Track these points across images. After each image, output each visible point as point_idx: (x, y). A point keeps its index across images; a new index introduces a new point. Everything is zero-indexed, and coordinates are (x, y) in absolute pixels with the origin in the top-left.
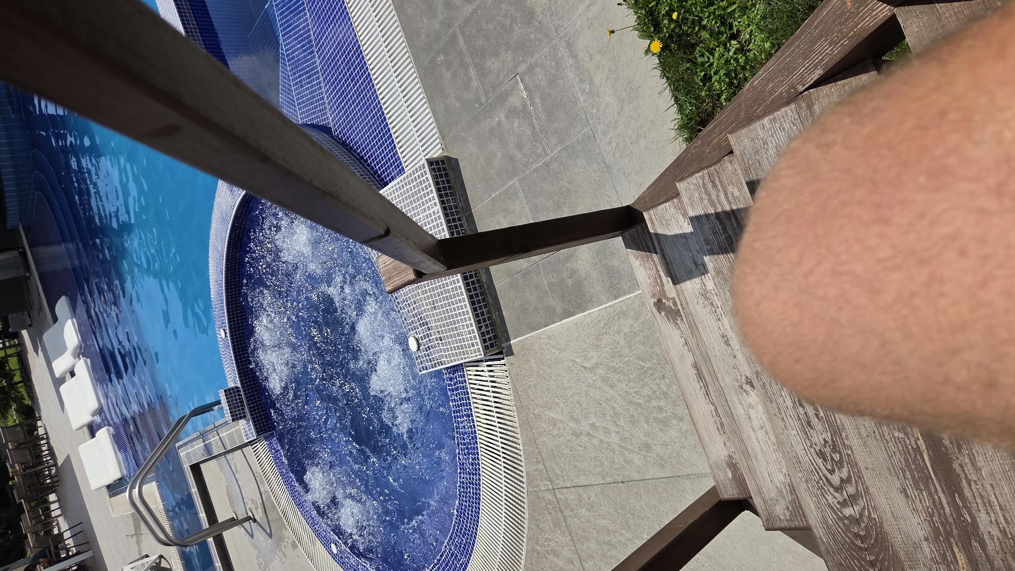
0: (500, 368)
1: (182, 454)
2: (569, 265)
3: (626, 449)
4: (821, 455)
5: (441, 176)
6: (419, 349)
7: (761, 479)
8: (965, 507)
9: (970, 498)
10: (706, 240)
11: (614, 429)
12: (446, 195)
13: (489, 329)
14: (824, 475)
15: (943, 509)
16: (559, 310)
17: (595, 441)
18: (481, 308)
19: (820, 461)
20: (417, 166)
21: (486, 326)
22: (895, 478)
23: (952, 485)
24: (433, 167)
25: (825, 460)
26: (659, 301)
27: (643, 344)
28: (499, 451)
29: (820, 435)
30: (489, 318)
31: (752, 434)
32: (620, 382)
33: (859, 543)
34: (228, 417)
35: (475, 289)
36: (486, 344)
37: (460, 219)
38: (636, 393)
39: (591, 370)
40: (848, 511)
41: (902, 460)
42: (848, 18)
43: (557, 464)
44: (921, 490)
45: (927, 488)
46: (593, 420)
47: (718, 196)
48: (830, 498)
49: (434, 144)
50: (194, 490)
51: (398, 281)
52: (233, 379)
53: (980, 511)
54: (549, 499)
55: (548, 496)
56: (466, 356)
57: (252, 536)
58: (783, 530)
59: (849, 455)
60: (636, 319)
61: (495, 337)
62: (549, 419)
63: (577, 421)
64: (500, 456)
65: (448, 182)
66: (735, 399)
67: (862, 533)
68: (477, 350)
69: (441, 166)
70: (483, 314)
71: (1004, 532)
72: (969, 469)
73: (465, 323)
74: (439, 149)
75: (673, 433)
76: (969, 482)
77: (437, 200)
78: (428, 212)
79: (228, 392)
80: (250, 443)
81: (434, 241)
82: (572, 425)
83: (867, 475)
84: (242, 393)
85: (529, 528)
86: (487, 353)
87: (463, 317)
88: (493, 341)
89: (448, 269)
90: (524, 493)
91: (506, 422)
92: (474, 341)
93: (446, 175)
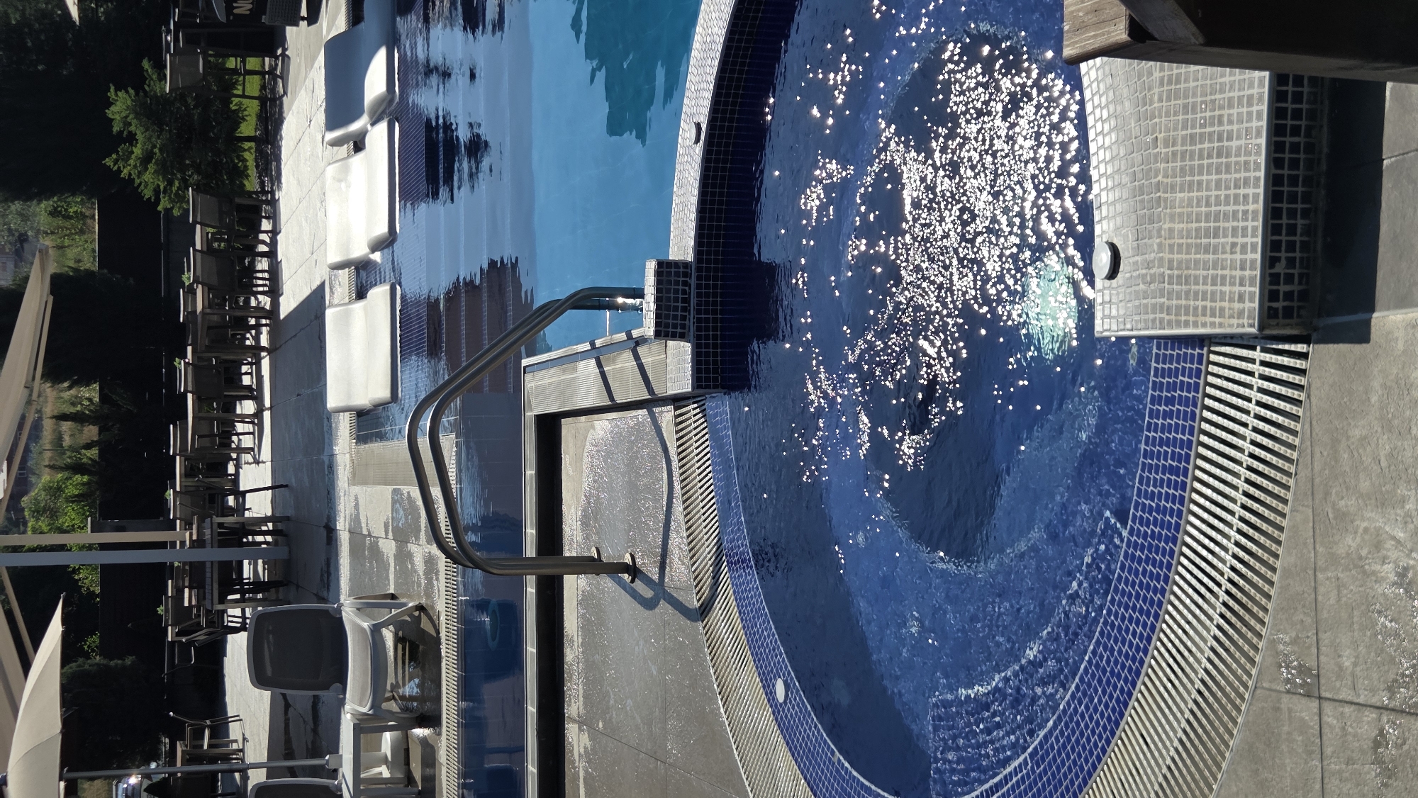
28: (1222, 574)
30: (1305, 246)
34: (648, 328)
36: (1275, 305)
43: (1350, 644)
52: (682, 242)
54: (1302, 719)
55: (1306, 713)
61: (1303, 295)
62: (1366, 530)
68: (1246, 312)
70: (1292, 230)
73: (1240, 240)
79: (665, 269)
80: (677, 398)
84: (693, 281)
85: (1232, 770)
86: (1269, 327)
87: (1241, 224)
88: (1295, 304)
89: (1210, 42)
90: (1246, 687)
91: (1261, 509)
92: (1248, 289)
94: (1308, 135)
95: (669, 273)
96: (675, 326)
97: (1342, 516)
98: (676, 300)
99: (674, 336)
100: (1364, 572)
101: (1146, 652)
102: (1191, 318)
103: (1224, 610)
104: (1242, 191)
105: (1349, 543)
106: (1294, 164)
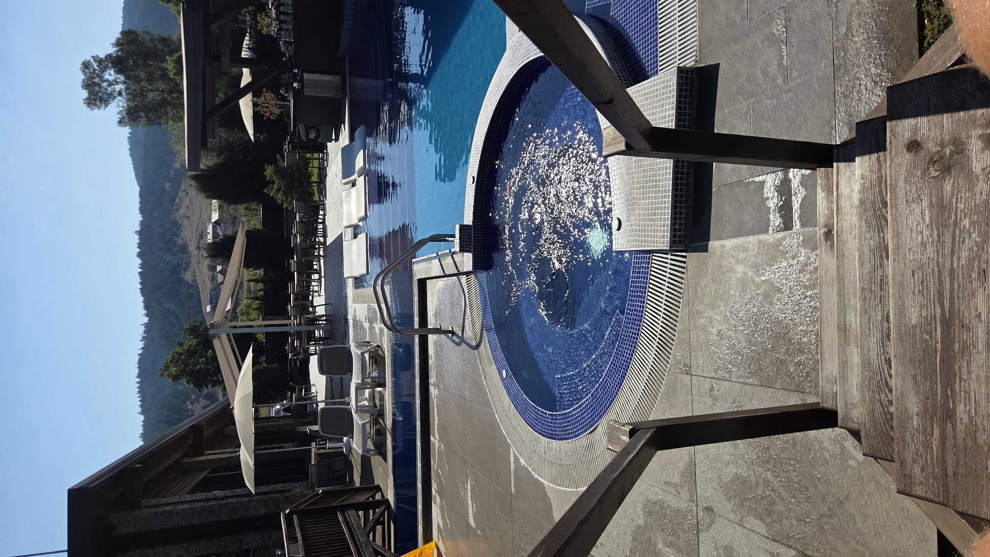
0: (681, 264)
1: (415, 268)
5: (686, 85)
6: (619, 228)
7: (849, 386)
8: (952, 396)
9: (958, 391)
12: (685, 102)
13: (682, 228)
14: (885, 378)
15: (937, 395)
16: (748, 226)
17: (739, 345)
18: (681, 207)
19: (886, 367)
20: (669, 72)
21: (681, 224)
22: (912, 367)
23: (949, 378)
24: (682, 75)
26: (829, 231)
28: (657, 332)
30: (686, 219)
34: (457, 248)
36: (675, 239)
41: (922, 355)
43: (702, 356)
44: (927, 379)
45: (931, 379)
48: (883, 396)
49: (691, 55)
51: (613, 149)
52: (468, 218)
53: (961, 402)
54: (685, 382)
55: (686, 380)
56: (655, 245)
61: (685, 236)
62: (707, 317)
64: (656, 336)
65: (691, 92)
68: (664, 242)
69: (689, 76)
70: (681, 213)
71: (971, 419)
72: (964, 370)
73: (663, 217)
74: (693, 61)
76: (961, 379)
77: (674, 105)
78: (664, 114)
79: (463, 228)
80: (467, 272)
81: (648, 126)
82: (725, 326)
84: (472, 232)
85: (660, 400)
86: (673, 247)
87: (663, 211)
88: (682, 239)
89: (653, 150)
90: (666, 371)
91: (671, 310)
92: (666, 234)
93: (691, 85)
94: (686, 180)
95: (464, 229)
96: (466, 248)
97: (699, 312)
98: (467, 238)
99: (466, 251)
100: (706, 331)
101: (631, 359)
102: (646, 244)
103: (658, 345)
104: (664, 200)
105: (701, 321)
106: (682, 190)
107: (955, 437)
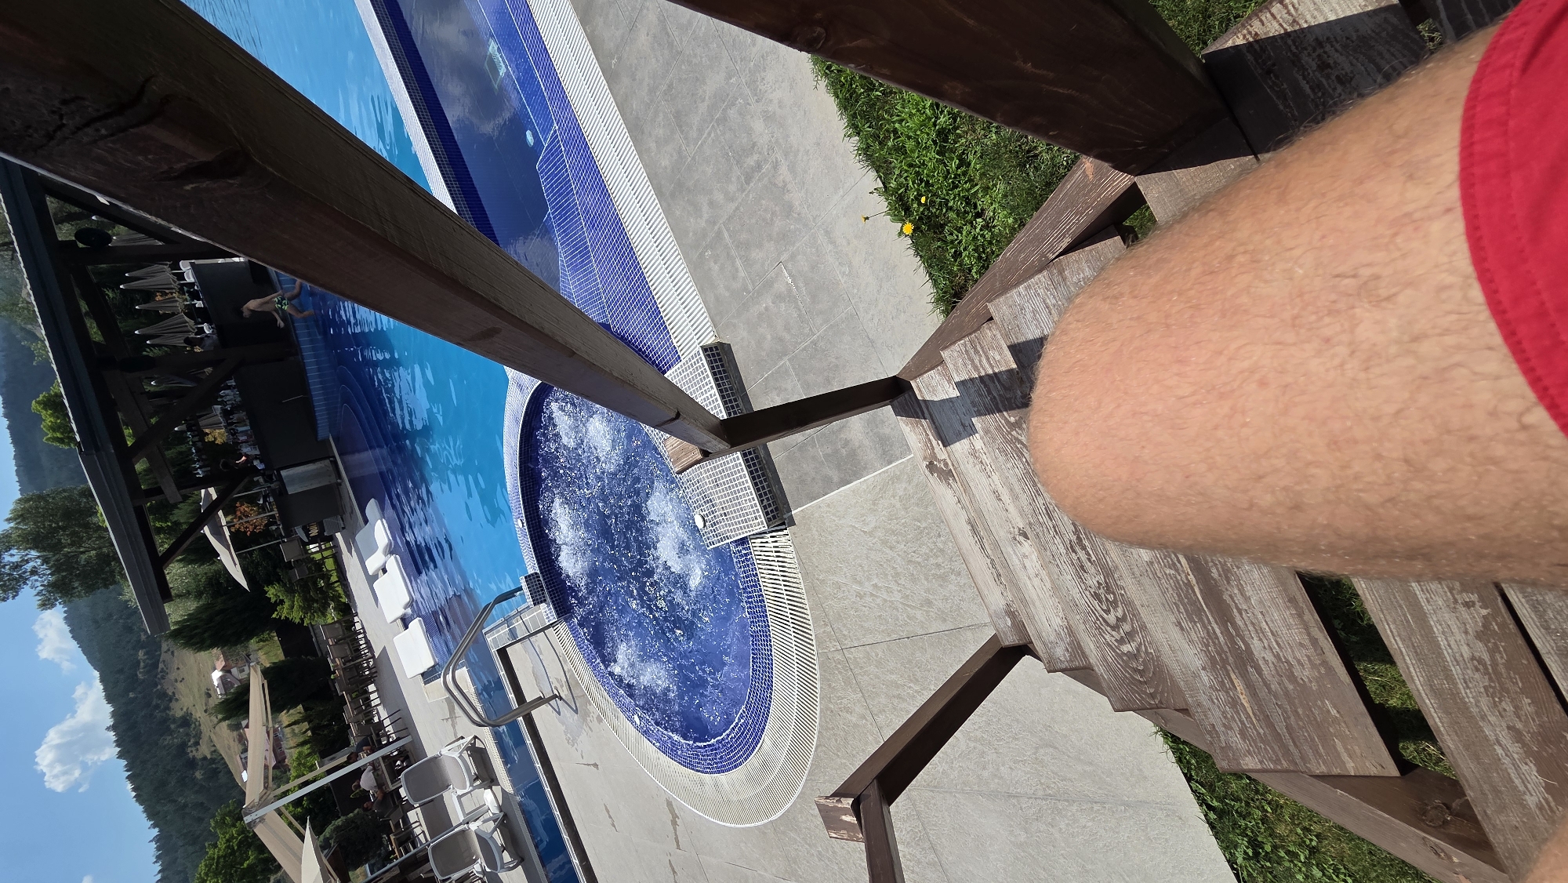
0: (784, 539)
1: (489, 639)
2: (842, 436)
3: (908, 606)
4: (1096, 596)
5: (716, 361)
6: (705, 526)
7: (1040, 624)
8: (1238, 635)
9: (1242, 626)
10: (972, 402)
11: (895, 588)
12: (722, 378)
13: (771, 502)
14: (1101, 616)
15: (1217, 638)
16: (836, 479)
17: (879, 601)
18: (761, 482)
19: (1096, 603)
20: (693, 353)
21: (768, 499)
22: (1169, 613)
23: (1224, 614)
24: (707, 353)
25: (1100, 601)
26: (931, 463)
27: (918, 505)
29: (1093, 579)
30: (770, 492)
31: (1028, 582)
32: (898, 543)
33: (1138, 677)
34: (530, 602)
35: (754, 465)
36: (769, 516)
37: (735, 400)
38: (914, 552)
39: (871, 534)
40: (1126, 648)
41: (1175, 595)
42: (1091, 190)
43: (844, 625)
44: (1195, 622)
45: (1201, 620)
46: (875, 581)
47: (980, 361)
48: (1107, 637)
49: (708, 332)
50: (502, 673)
51: (685, 461)
52: (532, 566)
53: (1252, 638)
54: (838, 659)
55: (839, 656)
56: (751, 529)
57: (559, 713)
58: (1063, 671)
59: (1122, 595)
60: (909, 482)
61: (776, 509)
62: (833, 583)
63: (860, 583)
65: (722, 366)
66: (1010, 550)
67: (1141, 668)
68: (760, 523)
69: (715, 352)
70: (763, 488)
71: (1277, 656)
72: (1239, 599)
73: (747, 498)
74: (712, 337)
75: (952, 587)
76: (1240, 611)
77: (713, 384)
78: (705, 396)
79: (528, 578)
80: (552, 625)
81: (717, 422)
82: (856, 587)
83: (1144, 613)
84: (541, 579)
85: (821, 688)
86: (769, 528)
88: (775, 513)
89: (732, 446)
90: (815, 656)
91: (793, 589)
92: (758, 514)
93: (720, 360)
95: (531, 579)
96: (540, 597)
97: (823, 581)
98: (538, 588)
99: (541, 602)
100: (839, 599)
101: (771, 655)
102: (742, 531)
103: (793, 630)
104: (741, 480)
105: (829, 591)
107: (1267, 685)
